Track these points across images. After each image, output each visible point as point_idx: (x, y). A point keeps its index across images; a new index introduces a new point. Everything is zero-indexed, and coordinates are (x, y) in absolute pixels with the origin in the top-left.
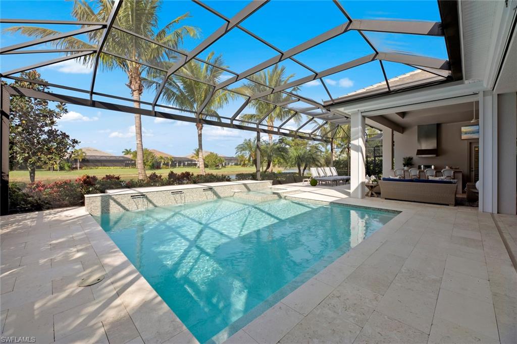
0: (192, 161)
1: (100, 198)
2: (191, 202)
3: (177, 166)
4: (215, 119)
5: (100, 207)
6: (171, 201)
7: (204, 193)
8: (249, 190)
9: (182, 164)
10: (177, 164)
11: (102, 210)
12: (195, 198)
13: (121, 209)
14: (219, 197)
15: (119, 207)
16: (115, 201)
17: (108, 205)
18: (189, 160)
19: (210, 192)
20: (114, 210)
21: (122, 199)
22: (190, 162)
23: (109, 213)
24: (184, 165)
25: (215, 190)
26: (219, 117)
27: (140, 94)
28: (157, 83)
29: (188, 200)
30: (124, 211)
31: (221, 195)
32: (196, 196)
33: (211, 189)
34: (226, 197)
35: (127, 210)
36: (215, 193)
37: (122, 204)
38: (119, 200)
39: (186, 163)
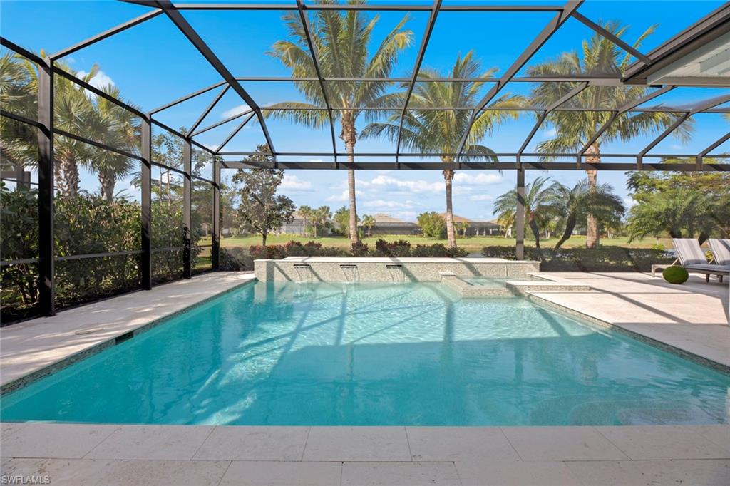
0: (498, 227)
1: (266, 264)
2: (367, 281)
3: (477, 235)
4: (483, 160)
5: (266, 273)
6: (341, 277)
7: (388, 270)
8: (477, 274)
9: (485, 232)
10: (477, 232)
11: (267, 276)
12: (374, 277)
13: (285, 278)
14: (414, 280)
15: (283, 276)
16: (279, 268)
17: (273, 272)
18: (493, 227)
19: (398, 271)
20: (279, 279)
21: (285, 267)
22: (496, 230)
23: (273, 281)
24: (488, 233)
25: (408, 268)
26: (495, 156)
27: (353, 145)
28: (390, 125)
29: (364, 278)
30: (287, 281)
31: (420, 278)
32: (375, 273)
33: (400, 266)
34: (427, 281)
35: (291, 281)
36: (407, 273)
37: (286, 272)
38: (283, 268)
39: (491, 230)
